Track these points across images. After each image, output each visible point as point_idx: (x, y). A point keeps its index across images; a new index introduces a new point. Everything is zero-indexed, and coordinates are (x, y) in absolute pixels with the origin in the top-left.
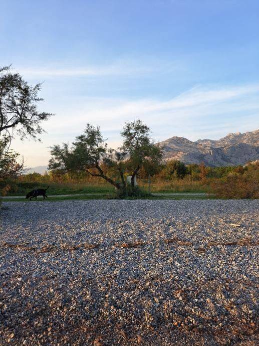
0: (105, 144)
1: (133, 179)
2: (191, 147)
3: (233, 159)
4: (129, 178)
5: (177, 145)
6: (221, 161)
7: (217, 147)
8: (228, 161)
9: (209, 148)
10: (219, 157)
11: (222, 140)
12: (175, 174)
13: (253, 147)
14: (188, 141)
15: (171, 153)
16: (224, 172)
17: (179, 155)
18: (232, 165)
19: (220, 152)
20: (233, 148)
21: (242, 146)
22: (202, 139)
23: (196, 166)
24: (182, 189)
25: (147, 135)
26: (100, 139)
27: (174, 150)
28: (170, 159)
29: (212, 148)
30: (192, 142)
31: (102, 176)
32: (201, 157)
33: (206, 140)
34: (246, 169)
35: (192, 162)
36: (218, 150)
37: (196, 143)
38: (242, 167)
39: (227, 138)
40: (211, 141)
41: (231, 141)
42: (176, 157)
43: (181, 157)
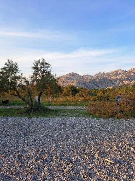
0: (21, 74)
1: (39, 99)
2: (80, 78)
3: (100, 85)
4: (37, 98)
5: (73, 77)
6: (95, 86)
7: (93, 79)
8: (98, 86)
9: (89, 79)
10: (93, 84)
11: (95, 76)
12: (71, 92)
13: (110, 80)
14: (79, 75)
15: (70, 81)
16: (95, 92)
17: (74, 82)
18: (100, 88)
19: (94, 82)
20: (100, 80)
21: (105, 79)
22: (86, 75)
23: (82, 88)
24: (72, 103)
25: (49, 69)
26: (17, 70)
27: (72, 80)
28: (70, 84)
29: (90, 79)
30: (81, 76)
31: (18, 95)
32: (85, 84)
33: (87, 75)
34: (106, 90)
35: (80, 86)
36: (93, 80)
37: (83, 77)
38: (104, 89)
39: (98, 75)
40: (90, 76)
41: (100, 76)
42: (73, 83)
43: (75, 83)
